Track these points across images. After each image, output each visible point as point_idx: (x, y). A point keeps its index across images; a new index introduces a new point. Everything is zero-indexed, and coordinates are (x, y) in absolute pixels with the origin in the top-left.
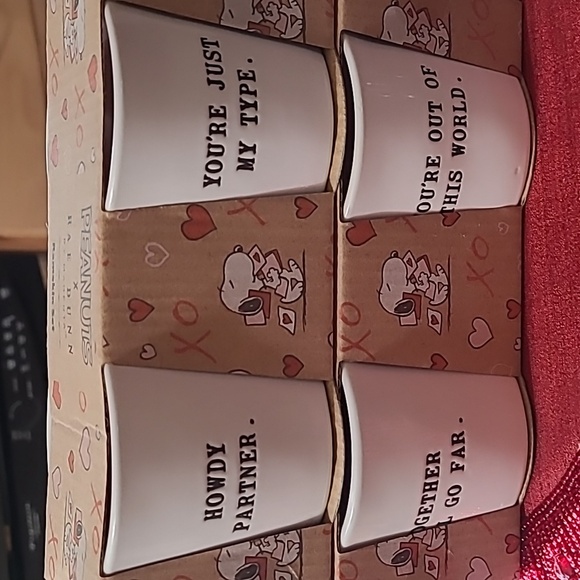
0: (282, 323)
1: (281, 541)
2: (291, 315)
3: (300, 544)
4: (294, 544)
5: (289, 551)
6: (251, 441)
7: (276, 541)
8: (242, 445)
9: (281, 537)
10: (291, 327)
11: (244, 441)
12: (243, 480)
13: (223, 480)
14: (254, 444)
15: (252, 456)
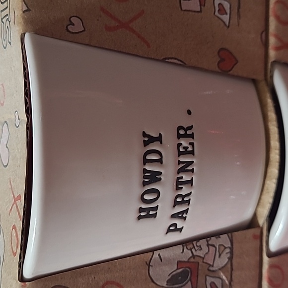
0: (217, 13)
1: (213, 246)
2: (227, 6)
3: (231, 249)
4: (225, 248)
5: (220, 256)
6: (189, 132)
7: (208, 245)
8: (180, 136)
9: (213, 240)
10: (226, 18)
11: (182, 132)
12: (180, 175)
13: (160, 173)
14: (192, 136)
15: (190, 149)
